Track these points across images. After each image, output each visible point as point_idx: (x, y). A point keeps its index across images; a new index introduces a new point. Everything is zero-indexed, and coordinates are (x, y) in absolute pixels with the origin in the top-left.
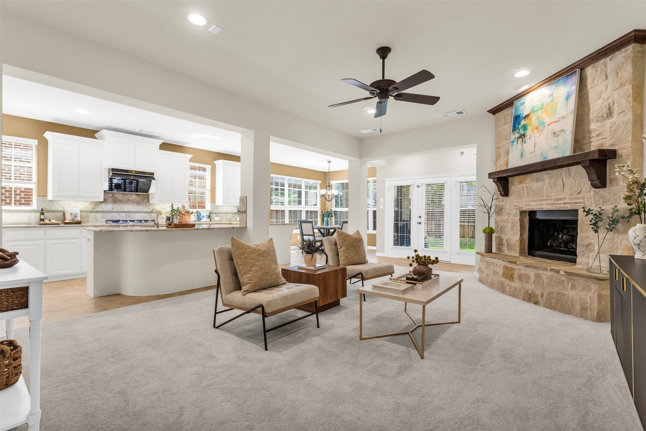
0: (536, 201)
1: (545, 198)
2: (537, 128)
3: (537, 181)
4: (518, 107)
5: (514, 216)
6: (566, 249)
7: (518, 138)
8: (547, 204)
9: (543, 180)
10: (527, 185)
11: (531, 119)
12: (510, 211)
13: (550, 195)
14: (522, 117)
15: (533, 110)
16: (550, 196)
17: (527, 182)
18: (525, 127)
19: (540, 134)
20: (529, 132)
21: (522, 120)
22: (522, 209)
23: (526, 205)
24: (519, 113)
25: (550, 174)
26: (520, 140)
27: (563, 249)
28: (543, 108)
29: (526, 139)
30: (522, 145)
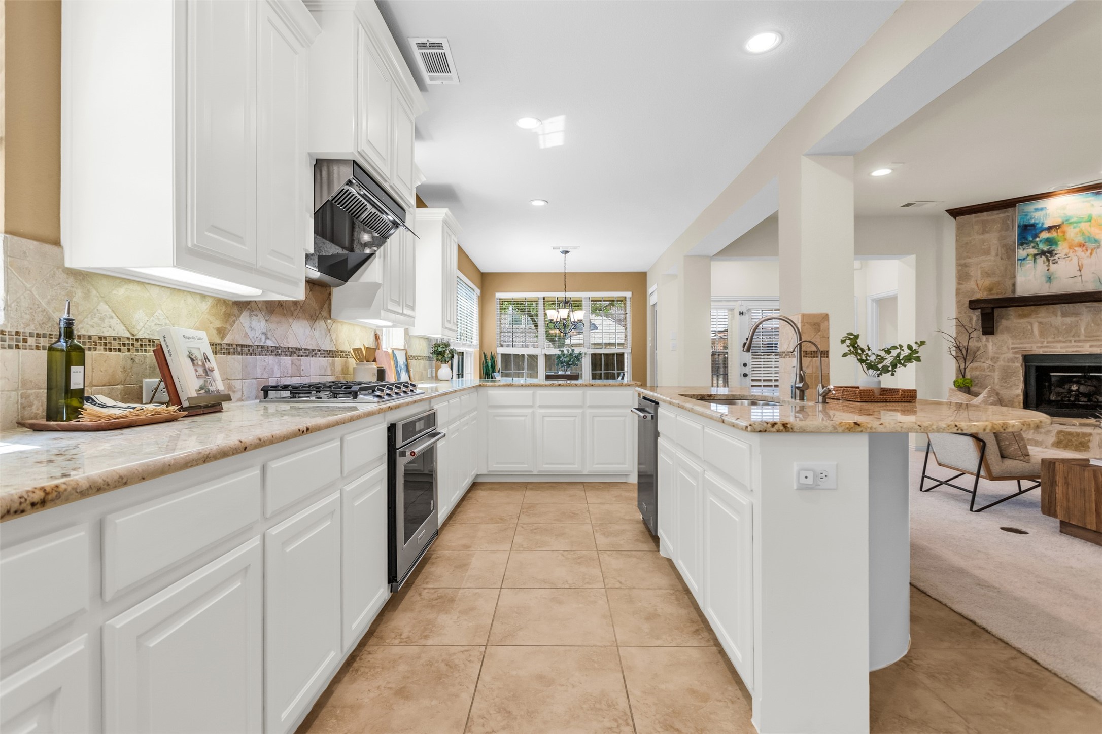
0: (1064, 342)
1: (1082, 337)
2: (1081, 245)
3: (1064, 315)
4: (1028, 212)
5: (1009, 362)
6: (1089, 403)
7: (1035, 256)
8: (1091, 346)
9: (1076, 314)
10: (1040, 320)
11: (1064, 232)
12: (997, 356)
13: (1095, 334)
14: (1041, 227)
15: (1066, 221)
16: (1094, 336)
17: (1039, 315)
18: (1050, 242)
19: (1091, 254)
20: (1061, 249)
21: (1041, 231)
22: (1031, 352)
23: (1041, 347)
24: (1032, 221)
25: (1095, 307)
26: (1041, 260)
27: (1083, 403)
28: (1092, 221)
29: (1056, 258)
30: (1048, 265)
